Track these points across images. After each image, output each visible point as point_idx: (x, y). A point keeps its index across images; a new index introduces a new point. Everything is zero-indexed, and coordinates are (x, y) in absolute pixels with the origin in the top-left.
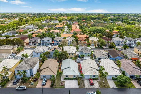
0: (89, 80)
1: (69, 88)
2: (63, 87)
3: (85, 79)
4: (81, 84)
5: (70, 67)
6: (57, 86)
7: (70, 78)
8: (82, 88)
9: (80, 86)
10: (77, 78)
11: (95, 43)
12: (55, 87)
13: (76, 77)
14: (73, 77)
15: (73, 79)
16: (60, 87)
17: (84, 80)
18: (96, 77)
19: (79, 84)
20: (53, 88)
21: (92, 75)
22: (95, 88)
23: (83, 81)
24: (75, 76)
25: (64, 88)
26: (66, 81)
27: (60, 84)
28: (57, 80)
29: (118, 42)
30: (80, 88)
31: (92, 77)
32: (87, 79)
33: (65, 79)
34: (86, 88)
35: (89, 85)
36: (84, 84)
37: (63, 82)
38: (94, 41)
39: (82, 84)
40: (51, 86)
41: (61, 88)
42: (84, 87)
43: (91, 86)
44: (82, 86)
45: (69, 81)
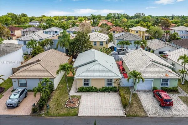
0: (152, 94)
1: (92, 114)
2: (72, 111)
3: (139, 91)
4: (132, 104)
5: (95, 61)
6: (53, 111)
7: (95, 88)
8: (137, 116)
9: (128, 109)
10: (115, 87)
11: (142, 35)
12: (47, 114)
13: (113, 85)
14: (104, 84)
15: (104, 90)
16: (64, 112)
17: (138, 93)
18: (170, 85)
19: (125, 105)
20: (40, 115)
21: (160, 79)
22: (181, 115)
23: (135, 96)
24: (109, 81)
25: (77, 115)
26: (84, 96)
27: (63, 104)
28: (59, 93)
29: (184, 32)
30: (128, 116)
31: (159, 86)
32: (145, 91)
33: (81, 90)
34: (151, 116)
35: (158, 106)
36: (141, 103)
37: (74, 99)
38: (140, 31)
39: (135, 105)
40: (34, 111)
41: (67, 115)
42: (143, 114)
43: (165, 110)
44: (135, 109)
45: (93, 95)
